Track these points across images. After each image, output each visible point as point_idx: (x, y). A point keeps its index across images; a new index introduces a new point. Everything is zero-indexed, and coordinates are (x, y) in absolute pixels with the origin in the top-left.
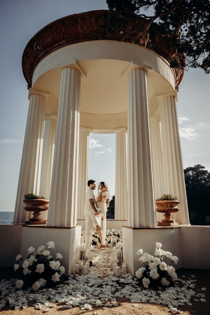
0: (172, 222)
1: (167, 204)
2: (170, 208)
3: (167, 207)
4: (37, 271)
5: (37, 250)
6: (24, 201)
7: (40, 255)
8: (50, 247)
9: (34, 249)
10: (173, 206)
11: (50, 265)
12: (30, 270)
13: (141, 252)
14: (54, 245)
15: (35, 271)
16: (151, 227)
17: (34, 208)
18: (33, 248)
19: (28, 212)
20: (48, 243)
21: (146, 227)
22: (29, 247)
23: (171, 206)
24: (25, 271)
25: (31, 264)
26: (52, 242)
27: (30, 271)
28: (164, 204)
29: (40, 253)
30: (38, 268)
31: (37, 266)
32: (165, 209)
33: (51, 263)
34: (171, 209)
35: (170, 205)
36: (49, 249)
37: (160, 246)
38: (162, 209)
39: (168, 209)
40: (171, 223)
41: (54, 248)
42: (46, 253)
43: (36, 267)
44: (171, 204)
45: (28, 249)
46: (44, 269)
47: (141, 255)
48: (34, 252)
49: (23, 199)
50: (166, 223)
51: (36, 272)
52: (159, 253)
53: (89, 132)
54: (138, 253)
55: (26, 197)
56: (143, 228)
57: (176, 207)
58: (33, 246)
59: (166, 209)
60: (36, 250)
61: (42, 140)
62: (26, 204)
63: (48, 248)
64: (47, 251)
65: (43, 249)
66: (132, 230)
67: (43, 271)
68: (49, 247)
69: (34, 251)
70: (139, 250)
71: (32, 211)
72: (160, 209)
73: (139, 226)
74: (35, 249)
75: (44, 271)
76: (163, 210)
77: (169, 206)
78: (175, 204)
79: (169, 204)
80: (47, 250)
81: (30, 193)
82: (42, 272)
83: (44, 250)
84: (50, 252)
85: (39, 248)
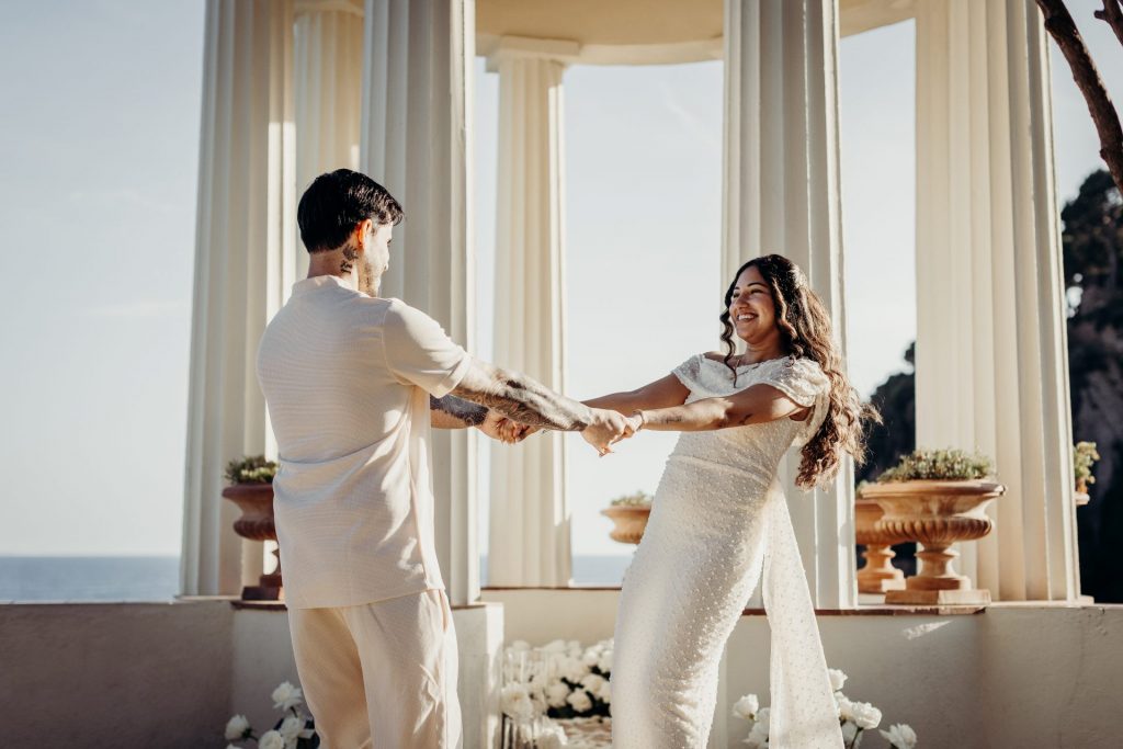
0: (953, 585)
1: (923, 497)
2: (938, 519)
3: (928, 511)
6: (227, 494)
9: (297, 693)
10: (957, 507)
13: (750, 706)
18: (292, 687)
19: (246, 543)
22: (278, 686)
23: (947, 510)
25: (292, 747)
28: (909, 496)
32: (912, 525)
34: (945, 525)
35: (940, 501)
37: (839, 684)
38: (898, 526)
39: (928, 526)
40: (941, 593)
44: (946, 499)
45: (272, 691)
47: (752, 716)
48: (297, 705)
49: (221, 482)
50: (922, 593)
53: (561, 65)
54: (737, 709)
55: (235, 471)
57: (978, 513)
58: (289, 683)
59: (917, 525)
62: (242, 507)
69: (297, 701)
70: (743, 698)
72: (890, 525)
76: (907, 527)
77: (935, 507)
78: (962, 499)
79: (936, 498)
81: (248, 452)
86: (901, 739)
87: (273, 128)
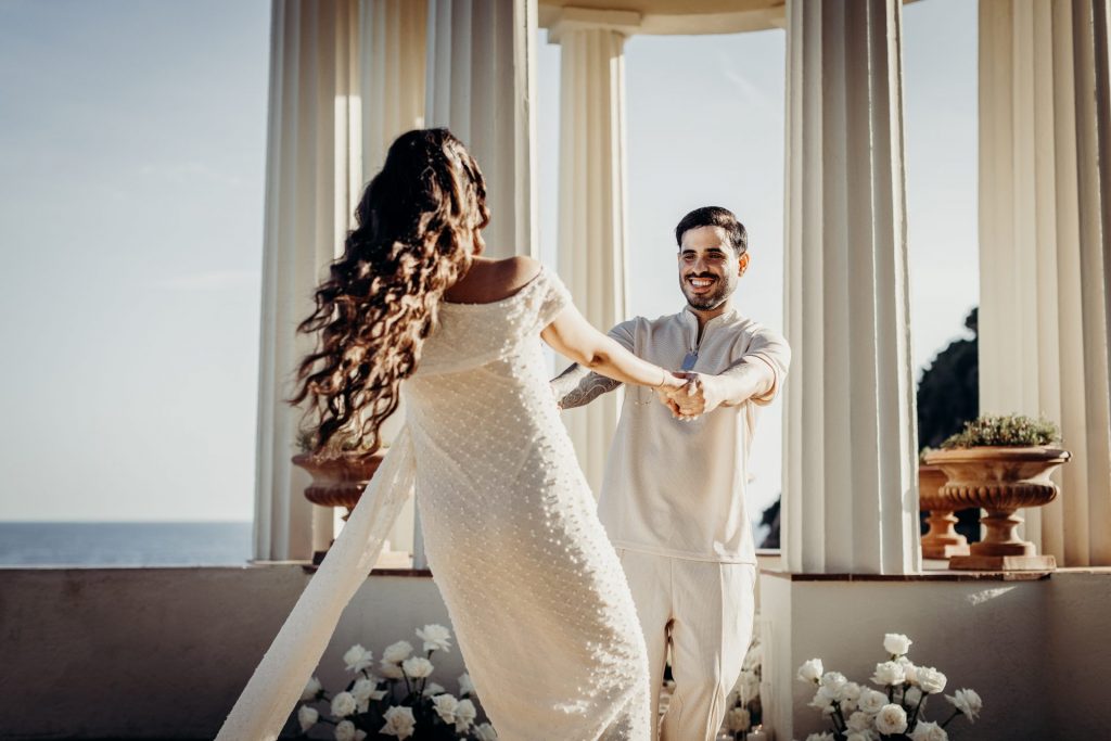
0: (1018, 550)
1: (987, 463)
2: (1002, 485)
3: (992, 477)
4: (387, 729)
5: (382, 657)
6: (297, 461)
7: (394, 681)
8: (433, 647)
9: (369, 655)
10: (1021, 473)
11: (434, 707)
12: (359, 731)
13: (814, 670)
14: (447, 640)
15: (381, 731)
16: (882, 573)
17: (348, 490)
18: (363, 650)
19: (316, 509)
20: (422, 629)
21: (858, 572)
22: (349, 648)
23: (1011, 476)
24: (344, 732)
25: (364, 709)
26: (437, 626)
27: (362, 734)
28: (973, 463)
29: (395, 673)
30: (393, 721)
31: (384, 713)
32: (976, 491)
33: (439, 703)
34: (1009, 490)
35: (1005, 468)
36: (431, 652)
37: (902, 649)
38: (962, 492)
39: (992, 491)
40: (1006, 558)
41: (447, 650)
42: (419, 667)
43: (384, 716)
44: (1010, 466)
45: (344, 653)
46: (414, 726)
47: (816, 680)
48: (370, 668)
50: (987, 558)
51: (386, 736)
52: (890, 674)
53: (622, 35)
54: (802, 673)
55: (304, 439)
56: (844, 577)
57: (1043, 479)
58: (362, 645)
59: (981, 491)
60: (377, 656)
61: (356, 102)
62: (312, 474)
63: (422, 647)
64: (422, 659)
65: (407, 655)
66: (788, 582)
67: (411, 731)
68: (427, 647)
69: (370, 664)
70: (808, 662)
71: (341, 504)
72: (954, 491)
73: (826, 567)
74: (373, 655)
75: (414, 733)
76: (971, 493)
77: (999, 474)
78: (1027, 465)
79: (1000, 464)
80: (419, 656)
82: (409, 737)
83: (410, 657)
84: (432, 664)
85: (390, 648)
86: (966, 704)
87: (339, 102)
